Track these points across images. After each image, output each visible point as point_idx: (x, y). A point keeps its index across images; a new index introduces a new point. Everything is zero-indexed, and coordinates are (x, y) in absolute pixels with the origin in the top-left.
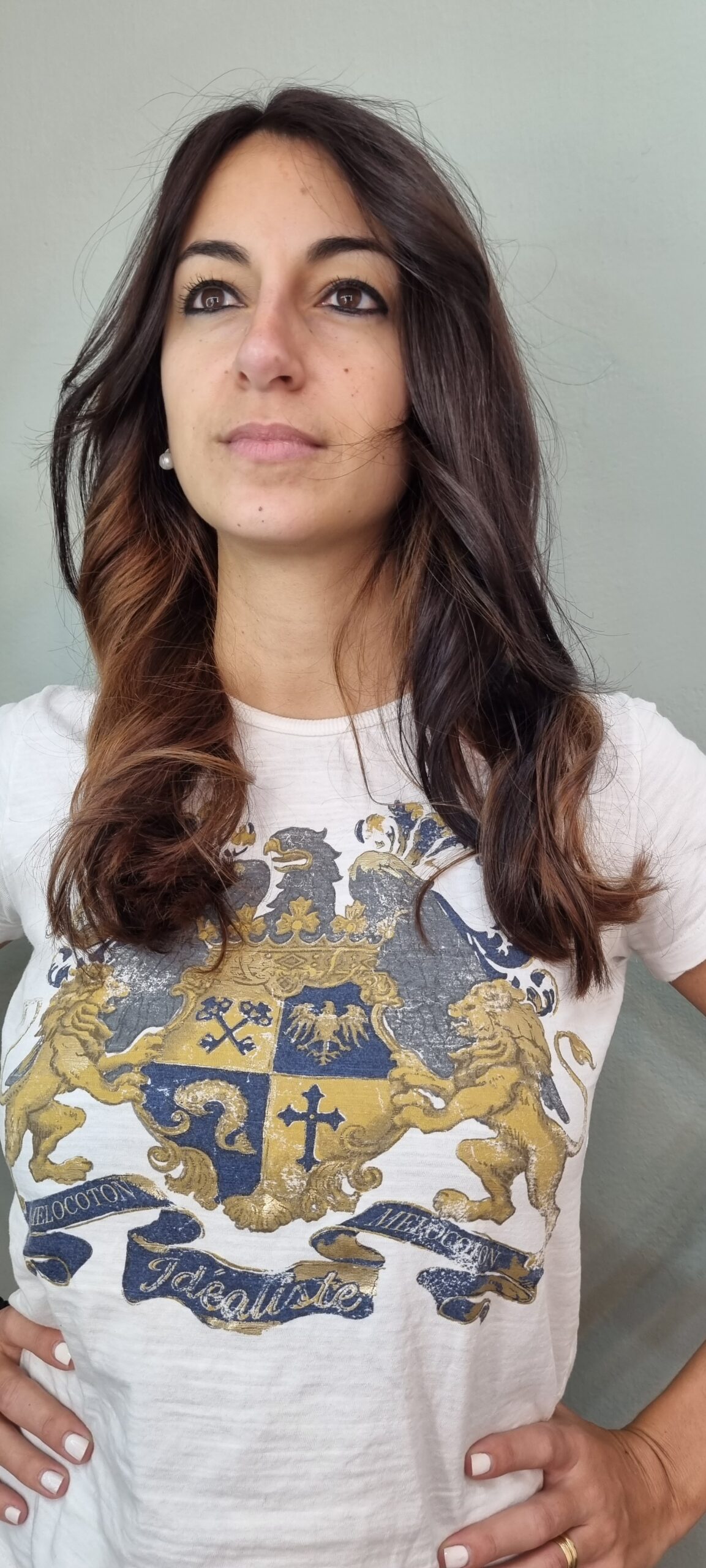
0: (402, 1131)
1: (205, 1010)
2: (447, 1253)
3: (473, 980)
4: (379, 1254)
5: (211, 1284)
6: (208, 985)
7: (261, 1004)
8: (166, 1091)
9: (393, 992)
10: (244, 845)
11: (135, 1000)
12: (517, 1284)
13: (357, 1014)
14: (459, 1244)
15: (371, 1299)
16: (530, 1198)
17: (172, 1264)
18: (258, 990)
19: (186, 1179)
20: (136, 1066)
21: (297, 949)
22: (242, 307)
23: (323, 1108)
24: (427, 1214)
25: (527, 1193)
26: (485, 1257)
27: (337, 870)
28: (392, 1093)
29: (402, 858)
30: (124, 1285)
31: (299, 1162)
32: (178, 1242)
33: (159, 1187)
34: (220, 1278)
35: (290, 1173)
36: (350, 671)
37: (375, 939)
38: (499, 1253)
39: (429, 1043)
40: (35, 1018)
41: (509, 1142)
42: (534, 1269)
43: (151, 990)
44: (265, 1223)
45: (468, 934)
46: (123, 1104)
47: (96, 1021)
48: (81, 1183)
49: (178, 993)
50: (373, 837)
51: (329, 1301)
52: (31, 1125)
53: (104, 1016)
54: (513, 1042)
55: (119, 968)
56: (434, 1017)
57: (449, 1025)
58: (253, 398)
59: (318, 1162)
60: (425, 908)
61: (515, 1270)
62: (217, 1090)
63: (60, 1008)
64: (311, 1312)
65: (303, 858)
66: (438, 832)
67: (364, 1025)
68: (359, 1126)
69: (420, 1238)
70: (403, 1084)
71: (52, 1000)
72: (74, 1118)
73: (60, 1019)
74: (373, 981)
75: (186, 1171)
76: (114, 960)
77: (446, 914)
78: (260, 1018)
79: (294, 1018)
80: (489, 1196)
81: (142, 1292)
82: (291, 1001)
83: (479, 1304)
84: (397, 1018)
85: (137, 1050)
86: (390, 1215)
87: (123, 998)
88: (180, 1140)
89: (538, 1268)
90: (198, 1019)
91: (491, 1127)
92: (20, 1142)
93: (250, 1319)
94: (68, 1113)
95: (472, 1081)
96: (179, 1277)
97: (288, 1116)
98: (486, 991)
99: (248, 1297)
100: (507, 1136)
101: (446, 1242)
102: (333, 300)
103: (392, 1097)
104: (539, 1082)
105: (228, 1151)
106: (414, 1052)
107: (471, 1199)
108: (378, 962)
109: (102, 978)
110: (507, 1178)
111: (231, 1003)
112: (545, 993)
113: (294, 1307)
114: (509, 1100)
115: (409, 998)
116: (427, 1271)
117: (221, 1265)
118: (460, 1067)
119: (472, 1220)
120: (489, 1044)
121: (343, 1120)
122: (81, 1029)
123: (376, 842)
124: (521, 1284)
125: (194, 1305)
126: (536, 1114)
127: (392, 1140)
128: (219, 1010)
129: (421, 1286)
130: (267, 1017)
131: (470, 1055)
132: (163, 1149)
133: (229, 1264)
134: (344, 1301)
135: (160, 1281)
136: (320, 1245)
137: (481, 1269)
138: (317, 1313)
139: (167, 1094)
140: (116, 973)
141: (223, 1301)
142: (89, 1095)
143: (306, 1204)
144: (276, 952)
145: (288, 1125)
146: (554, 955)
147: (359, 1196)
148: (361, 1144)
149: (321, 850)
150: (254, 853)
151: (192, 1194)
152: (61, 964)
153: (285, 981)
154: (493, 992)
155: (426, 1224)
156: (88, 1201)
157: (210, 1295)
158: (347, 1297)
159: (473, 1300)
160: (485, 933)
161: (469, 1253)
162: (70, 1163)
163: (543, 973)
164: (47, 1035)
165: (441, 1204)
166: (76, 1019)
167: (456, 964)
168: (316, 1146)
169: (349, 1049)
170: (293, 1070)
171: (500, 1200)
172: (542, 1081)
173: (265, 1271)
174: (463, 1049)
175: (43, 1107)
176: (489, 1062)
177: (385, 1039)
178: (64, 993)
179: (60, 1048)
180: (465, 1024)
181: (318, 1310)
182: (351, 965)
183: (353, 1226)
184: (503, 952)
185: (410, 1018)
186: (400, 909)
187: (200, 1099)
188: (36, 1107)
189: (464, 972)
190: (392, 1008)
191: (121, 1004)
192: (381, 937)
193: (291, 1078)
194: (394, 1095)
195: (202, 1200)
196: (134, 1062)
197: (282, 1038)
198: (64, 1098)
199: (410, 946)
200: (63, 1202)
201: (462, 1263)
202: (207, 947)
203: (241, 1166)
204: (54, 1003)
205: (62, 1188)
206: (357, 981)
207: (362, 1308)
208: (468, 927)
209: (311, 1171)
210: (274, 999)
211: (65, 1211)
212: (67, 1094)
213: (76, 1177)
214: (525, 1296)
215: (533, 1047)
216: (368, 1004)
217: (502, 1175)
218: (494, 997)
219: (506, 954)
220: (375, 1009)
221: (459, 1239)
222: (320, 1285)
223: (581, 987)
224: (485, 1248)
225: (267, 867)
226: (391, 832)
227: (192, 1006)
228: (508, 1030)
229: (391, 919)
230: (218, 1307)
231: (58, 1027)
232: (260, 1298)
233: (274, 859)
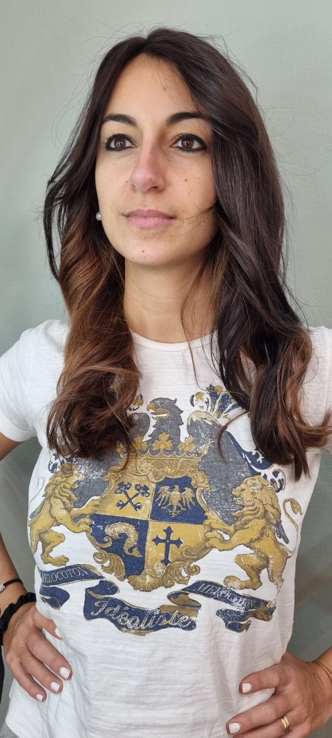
0: (209, 550)
1: (119, 488)
2: (230, 603)
3: (245, 476)
4: (199, 603)
5: (123, 613)
6: (120, 476)
7: (145, 486)
8: (101, 527)
9: (206, 482)
10: (138, 405)
11: (87, 483)
12: (263, 613)
13: (190, 492)
14: (235, 599)
15: (195, 622)
16: (269, 578)
17: (105, 604)
18: (144, 478)
19: (110, 567)
20: (87, 515)
21: (162, 458)
22: (135, 147)
23: (173, 537)
24: (221, 586)
25: (268, 576)
26: (248, 604)
27: (181, 420)
28: (205, 531)
29: (212, 414)
30: (84, 612)
31: (162, 561)
32: (108, 595)
33: (99, 570)
34: (127, 611)
35: (158, 566)
36: (188, 320)
37: (199, 454)
38: (255, 601)
39: (223, 508)
40: (42, 487)
41: (260, 555)
42: (271, 607)
43: (94, 478)
44: (146, 588)
45: (243, 453)
46: (82, 533)
47: (70, 492)
48: (64, 567)
49: (107, 480)
50: (199, 403)
51: (176, 622)
52: (41, 539)
53: (73, 490)
54: (263, 507)
55: (80, 466)
56: (225, 495)
57: (233, 499)
58: (139, 196)
59: (171, 562)
60: (223, 440)
61: (262, 608)
62: (124, 527)
63: (53, 484)
64: (168, 627)
65: (166, 413)
66: (230, 401)
67: (193, 498)
68: (189, 546)
69: (218, 596)
70: (210, 527)
71: (50, 479)
72: (60, 538)
73: (53, 490)
74: (197, 476)
75: (111, 564)
76: (77, 462)
77: (232, 443)
78: (145, 493)
79: (160, 493)
80: (250, 579)
81: (92, 616)
82: (159, 484)
83: (245, 624)
84: (208, 495)
85: (87, 508)
86: (203, 587)
87: (82, 481)
88: (108, 550)
89: (273, 607)
90: (116, 493)
91: (251, 548)
92: (37, 545)
93: (140, 629)
94: (57, 536)
95: (243, 527)
96: (108, 609)
97: (157, 540)
98: (250, 482)
99: (139, 619)
100: (258, 552)
101: (229, 598)
102: (180, 144)
103: (205, 533)
104: (275, 526)
105: (129, 556)
106: (216, 512)
107: (241, 580)
108: (200, 466)
109: (72, 471)
110: (258, 571)
111: (131, 485)
112: (279, 481)
113: (160, 624)
114: (260, 536)
115: (214, 485)
116: (221, 610)
117: (127, 605)
118: (237, 520)
119: (242, 589)
120: (251, 508)
121: (182, 543)
122: (63, 496)
123: (200, 406)
124: (265, 614)
125: (115, 622)
126: (273, 541)
127: (205, 553)
128: (126, 488)
129: (218, 616)
130: (147, 493)
131: (242, 514)
132: (100, 553)
133: (131, 605)
134: (182, 623)
135: (100, 611)
136: (172, 598)
137: (246, 609)
138: (170, 627)
139: (102, 529)
140: (78, 469)
141: (128, 621)
142: (66, 528)
143: (165, 580)
144: (153, 459)
145: (157, 545)
146: (284, 462)
147: (190, 577)
148: (191, 555)
149: (174, 409)
150: (143, 409)
151: (114, 574)
152: (54, 462)
153: (156, 474)
154: (254, 482)
155: (220, 590)
156: (67, 574)
157: (122, 618)
158: (184, 621)
159: (242, 623)
160: (251, 453)
161: (240, 603)
162: (58, 558)
163: (278, 471)
164: (48, 497)
165: (228, 582)
166: (61, 491)
167: (237, 468)
168: (170, 555)
169: (185, 509)
170: (159, 519)
171: (255, 580)
172: (276, 525)
173: (147, 608)
174: (239, 511)
175: (46, 532)
176: (251, 517)
177: (202, 505)
178: (55, 477)
179: (54, 505)
180: (240, 498)
181: (171, 626)
182: (187, 467)
183: (187, 591)
184: (259, 462)
185: (214, 495)
186: (211, 441)
187: (116, 531)
188: (43, 531)
189: (240, 472)
190: (206, 490)
191: (80, 484)
192: (201, 454)
193: (158, 523)
194: (206, 532)
195: (118, 576)
196: (87, 513)
197: (155, 504)
198: (55, 529)
199: (215, 459)
200: (56, 574)
201: (237, 607)
202: (120, 456)
203: (136, 562)
204: (51, 481)
205: (56, 568)
206: (190, 475)
207: (191, 626)
208: (243, 450)
209: (167, 566)
210: (151, 483)
211: (57, 578)
212: (56, 527)
213: (61, 564)
214: (267, 618)
215: (272, 509)
216: (195, 487)
217: (256, 570)
218: (254, 485)
219: (261, 463)
220: (198, 490)
221: (236, 597)
222: (172, 616)
223: (297, 476)
224: (248, 600)
225: (148, 417)
226: (207, 401)
227: (113, 487)
228: (261, 501)
229: (206, 445)
230: (126, 623)
231: (52, 493)
232: (145, 620)
233: (152, 413)
